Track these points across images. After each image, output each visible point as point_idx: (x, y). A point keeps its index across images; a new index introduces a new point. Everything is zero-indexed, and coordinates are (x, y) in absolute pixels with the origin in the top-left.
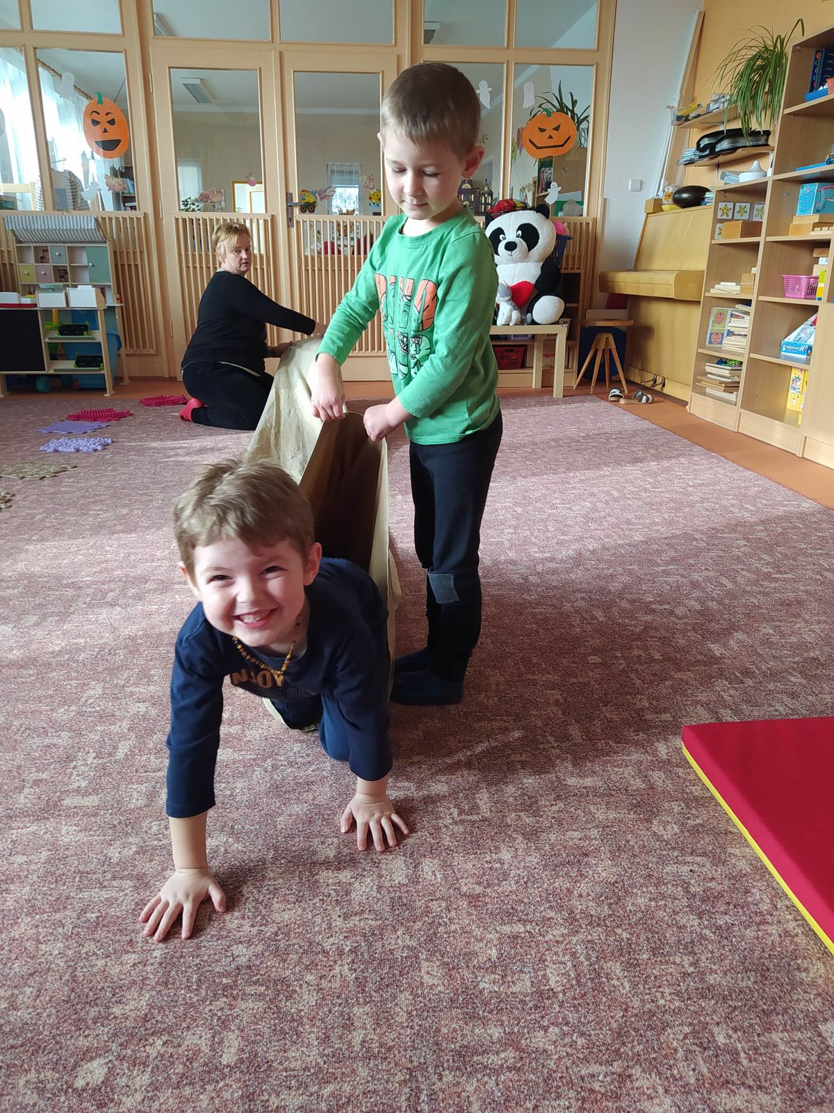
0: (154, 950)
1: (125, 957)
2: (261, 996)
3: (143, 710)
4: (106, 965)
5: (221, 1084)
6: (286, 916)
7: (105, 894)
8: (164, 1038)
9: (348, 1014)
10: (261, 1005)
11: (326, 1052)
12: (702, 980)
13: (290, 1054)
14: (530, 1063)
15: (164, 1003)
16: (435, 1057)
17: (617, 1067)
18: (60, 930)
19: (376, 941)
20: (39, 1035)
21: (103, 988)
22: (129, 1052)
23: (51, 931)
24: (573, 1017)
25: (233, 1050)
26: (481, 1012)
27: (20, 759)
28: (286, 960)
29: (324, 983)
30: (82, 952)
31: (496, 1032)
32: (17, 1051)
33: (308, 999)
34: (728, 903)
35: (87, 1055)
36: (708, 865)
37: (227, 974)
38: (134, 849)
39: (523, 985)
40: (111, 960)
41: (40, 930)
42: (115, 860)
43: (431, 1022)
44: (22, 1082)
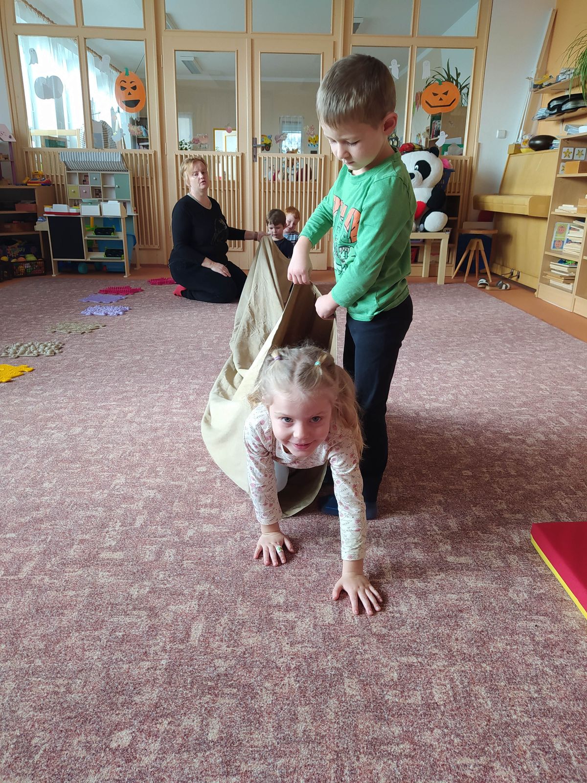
0: (161, 660)
1: (142, 663)
2: (234, 695)
3: (152, 495)
4: (130, 668)
5: (208, 753)
6: (251, 641)
7: (128, 620)
8: (169, 720)
9: (294, 711)
10: (233, 702)
11: (279, 736)
12: (544, 704)
13: (255, 736)
14: (421, 753)
15: (168, 696)
16: (354, 744)
17: (483, 760)
18: (98, 642)
19: (313, 662)
20: (86, 711)
21: (128, 683)
22: (146, 727)
23: (92, 643)
24: (451, 723)
25: (215, 731)
26: (386, 716)
27: (70, 524)
28: (251, 672)
29: (277, 689)
30: (113, 658)
31: (397, 730)
32: (72, 721)
33: (267, 699)
34: (563, 650)
35: (118, 727)
36: (548, 622)
37: (211, 679)
38: (148, 590)
39: (416, 698)
40: (133, 665)
41: (85, 642)
42: (134, 597)
43: (351, 720)
44: (75, 742)
